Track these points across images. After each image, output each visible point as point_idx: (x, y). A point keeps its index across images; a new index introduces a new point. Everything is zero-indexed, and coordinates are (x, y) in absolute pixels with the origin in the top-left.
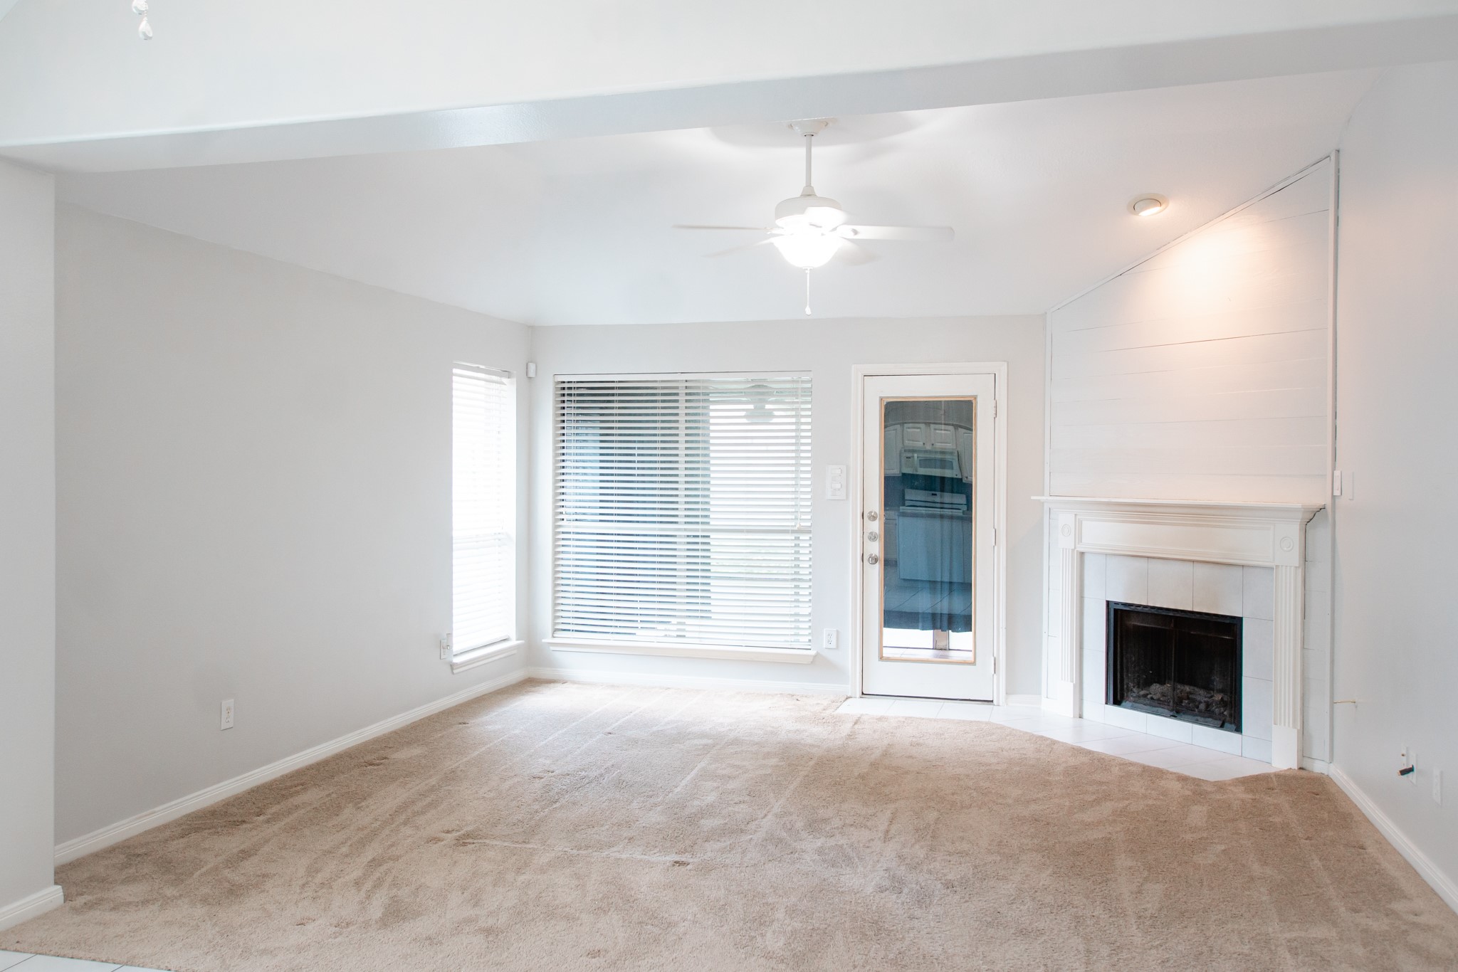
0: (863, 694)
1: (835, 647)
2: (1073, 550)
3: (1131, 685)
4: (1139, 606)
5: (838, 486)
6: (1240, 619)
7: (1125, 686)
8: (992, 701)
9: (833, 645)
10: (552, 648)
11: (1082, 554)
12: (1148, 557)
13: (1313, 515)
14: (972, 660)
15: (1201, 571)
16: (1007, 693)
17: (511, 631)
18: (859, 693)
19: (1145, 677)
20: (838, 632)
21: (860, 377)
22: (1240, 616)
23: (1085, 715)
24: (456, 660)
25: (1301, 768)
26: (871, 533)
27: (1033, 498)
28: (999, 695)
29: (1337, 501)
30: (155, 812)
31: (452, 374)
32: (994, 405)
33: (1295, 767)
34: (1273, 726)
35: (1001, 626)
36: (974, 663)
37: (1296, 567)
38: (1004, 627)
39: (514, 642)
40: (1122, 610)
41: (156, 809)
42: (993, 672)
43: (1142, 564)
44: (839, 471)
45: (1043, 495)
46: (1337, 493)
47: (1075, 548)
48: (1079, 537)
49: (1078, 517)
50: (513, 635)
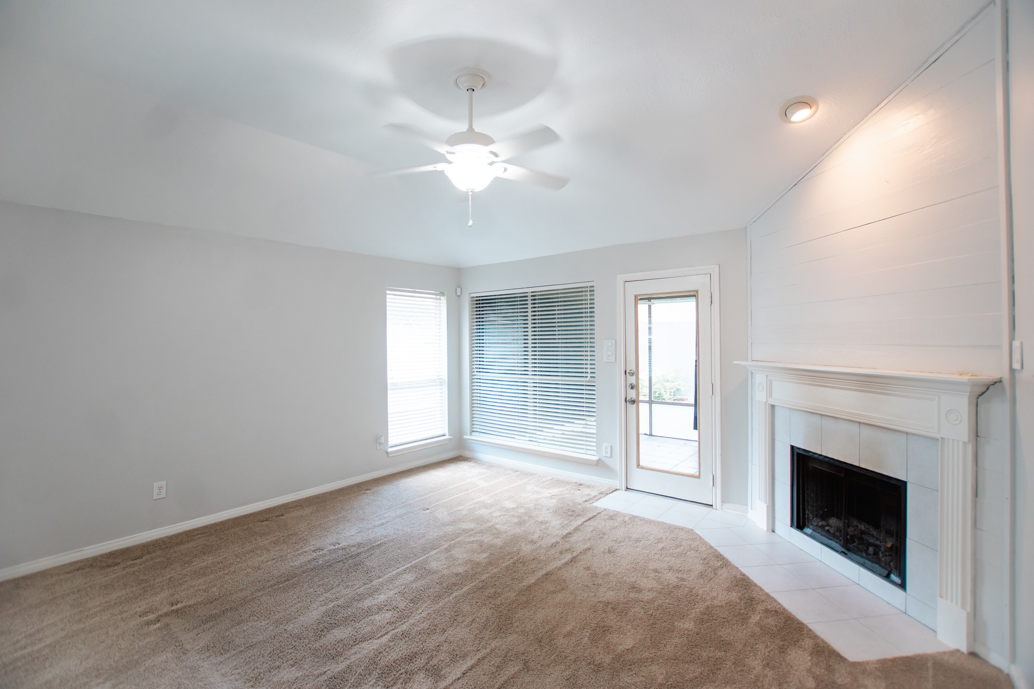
0: (627, 488)
1: (609, 456)
2: (766, 403)
3: (811, 516)
4: (816, 454)
5: (610, 353)
6: (905, 483)
7: (806, 516)
8: (712, 505)
9: (609, 455)
10: (471, 441)
11: (773, 406)
12: (821, 415)
13: (985, 389)
14: (697, 474)
15: (866, 432)
16: (722, 501)
17: (445, 430)
18: (624, 488)
19: (821, 512)
20: (611, 447)
21: (622, 283)
22: (905, 480)
23: (776, 531)
24: (390, 450)
25: (973, 654)
26: (631, 384)
27: (735, 362)
28: (717, 502)
29: (1017, 374)
30: (83, 550)
31: (386, 294)
32: (710, 296)
33: (964, 649)
34: (939, 598)
35: (717, 453)
36: (699, 477)
37: (965, 443)
38: (720, 454)
39: (447, 437)
40: (803, 454)
41: (85, 548)
42: (712, 485)
43: (817, 419)
44: (610, 344)
45: (747, 360)
46: (1017, 366)
47: (767, 401)
48: (770, 394)
49: (768, 378)
50: (447, 432)
